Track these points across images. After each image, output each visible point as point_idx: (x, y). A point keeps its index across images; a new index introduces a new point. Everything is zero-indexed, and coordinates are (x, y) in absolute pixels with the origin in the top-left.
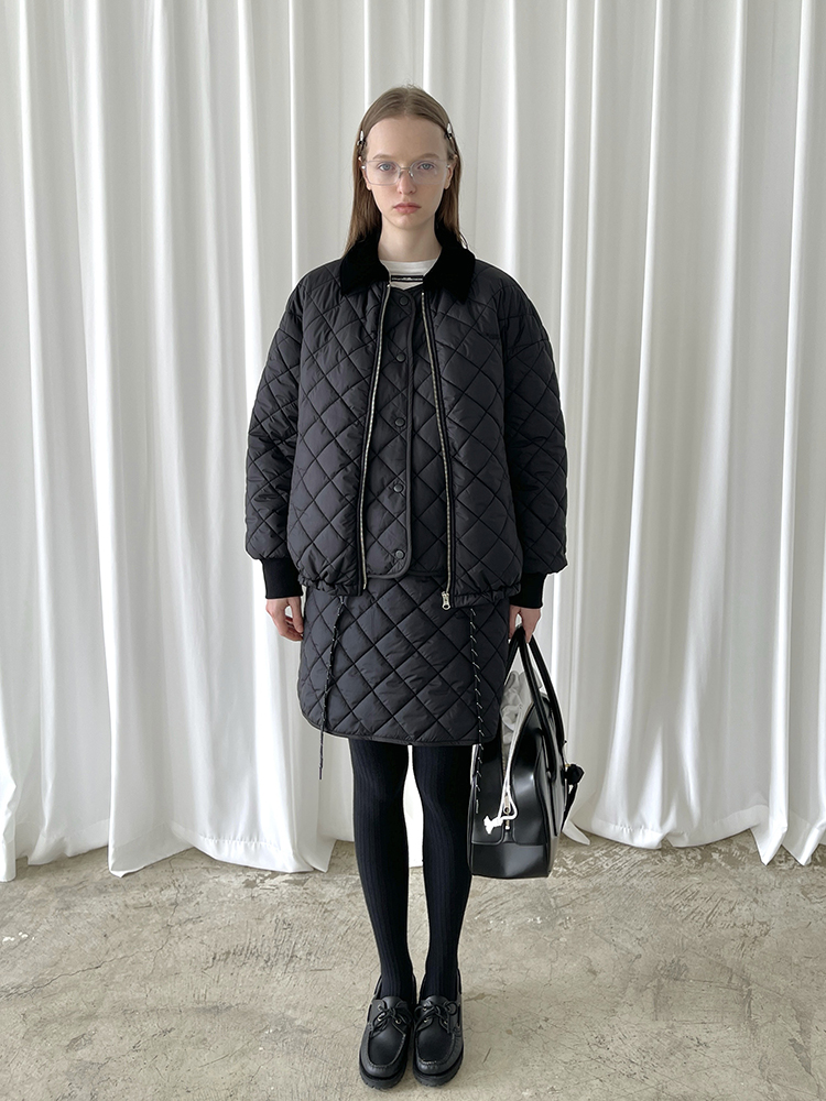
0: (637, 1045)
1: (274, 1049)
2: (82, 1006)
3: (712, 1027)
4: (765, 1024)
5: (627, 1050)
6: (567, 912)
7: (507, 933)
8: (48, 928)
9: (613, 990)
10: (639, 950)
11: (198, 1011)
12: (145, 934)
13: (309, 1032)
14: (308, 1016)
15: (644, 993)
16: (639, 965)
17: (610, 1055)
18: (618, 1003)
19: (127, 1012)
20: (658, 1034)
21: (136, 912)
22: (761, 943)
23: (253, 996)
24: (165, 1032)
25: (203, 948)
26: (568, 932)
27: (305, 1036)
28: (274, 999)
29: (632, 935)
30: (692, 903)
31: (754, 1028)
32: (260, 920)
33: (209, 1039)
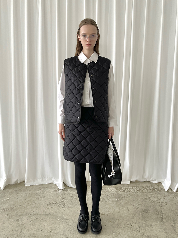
0: (138, 225)
1: (60, 223)
2: (20, 213)
3: (155, 222)
4: (166, 222)
5: (136, 226)
6: (123, 199)
7: (110, 202)
8: (13, 197)
9: (133, 214)
10: (139, 206)
11: (44, 215)
12: (33, 199)
13: (67, 220)
14: (67, 217)
15: (140, 215)
16: (139, 209)
17: (132, 227)
18: (134, 217)
19: (29, 215)
20: (143, 223)
21: (32, 195)
22: (165, 206)
23: (56, 212)
24: (37, 219)
25: (46, 202)
26: (123, 202)
27: (66, 220)
28: (60, 213)
29: (137, 204)
30: (150, 198)
31: (164, 223)
32: (58, 197)
33: (46, 220)
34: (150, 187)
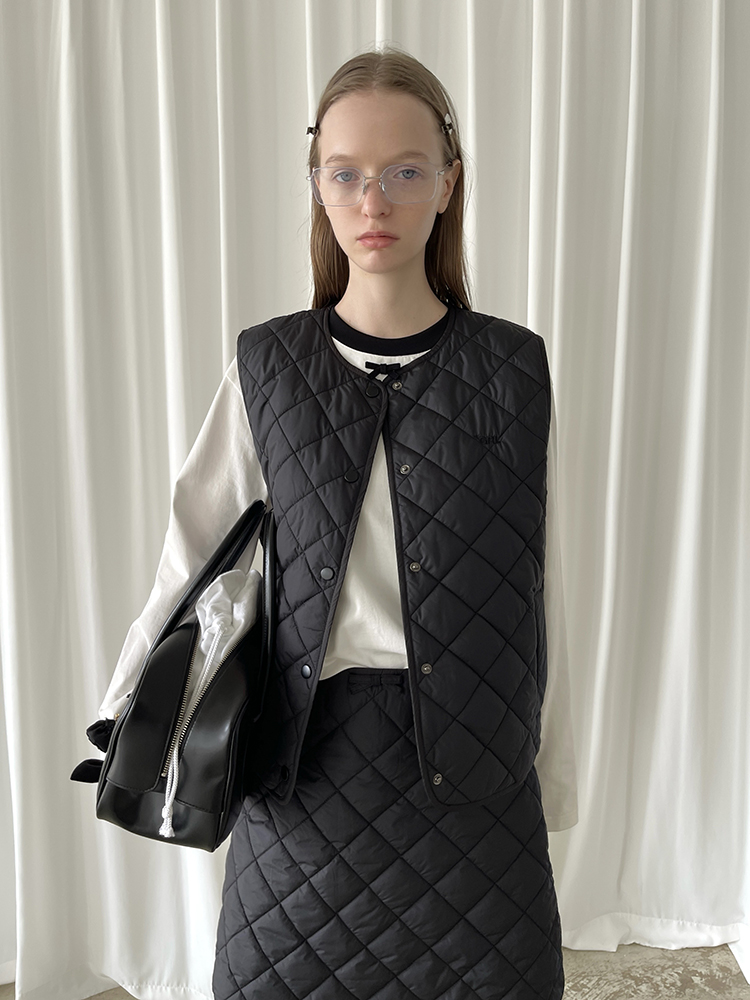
34: (663, 969)
